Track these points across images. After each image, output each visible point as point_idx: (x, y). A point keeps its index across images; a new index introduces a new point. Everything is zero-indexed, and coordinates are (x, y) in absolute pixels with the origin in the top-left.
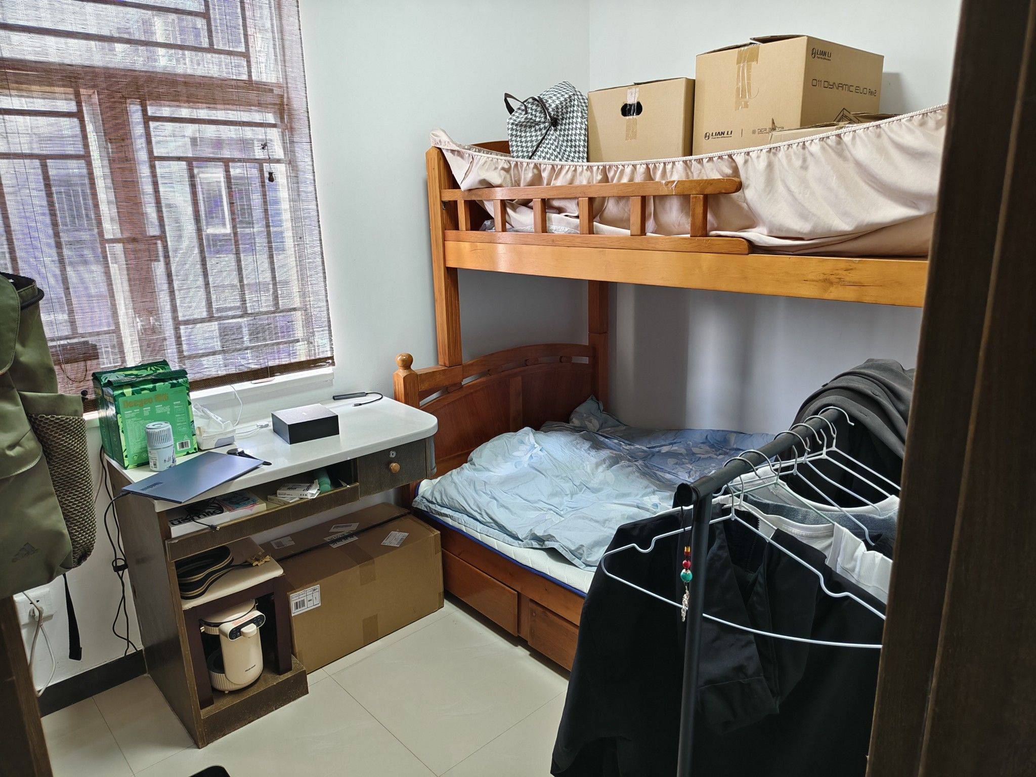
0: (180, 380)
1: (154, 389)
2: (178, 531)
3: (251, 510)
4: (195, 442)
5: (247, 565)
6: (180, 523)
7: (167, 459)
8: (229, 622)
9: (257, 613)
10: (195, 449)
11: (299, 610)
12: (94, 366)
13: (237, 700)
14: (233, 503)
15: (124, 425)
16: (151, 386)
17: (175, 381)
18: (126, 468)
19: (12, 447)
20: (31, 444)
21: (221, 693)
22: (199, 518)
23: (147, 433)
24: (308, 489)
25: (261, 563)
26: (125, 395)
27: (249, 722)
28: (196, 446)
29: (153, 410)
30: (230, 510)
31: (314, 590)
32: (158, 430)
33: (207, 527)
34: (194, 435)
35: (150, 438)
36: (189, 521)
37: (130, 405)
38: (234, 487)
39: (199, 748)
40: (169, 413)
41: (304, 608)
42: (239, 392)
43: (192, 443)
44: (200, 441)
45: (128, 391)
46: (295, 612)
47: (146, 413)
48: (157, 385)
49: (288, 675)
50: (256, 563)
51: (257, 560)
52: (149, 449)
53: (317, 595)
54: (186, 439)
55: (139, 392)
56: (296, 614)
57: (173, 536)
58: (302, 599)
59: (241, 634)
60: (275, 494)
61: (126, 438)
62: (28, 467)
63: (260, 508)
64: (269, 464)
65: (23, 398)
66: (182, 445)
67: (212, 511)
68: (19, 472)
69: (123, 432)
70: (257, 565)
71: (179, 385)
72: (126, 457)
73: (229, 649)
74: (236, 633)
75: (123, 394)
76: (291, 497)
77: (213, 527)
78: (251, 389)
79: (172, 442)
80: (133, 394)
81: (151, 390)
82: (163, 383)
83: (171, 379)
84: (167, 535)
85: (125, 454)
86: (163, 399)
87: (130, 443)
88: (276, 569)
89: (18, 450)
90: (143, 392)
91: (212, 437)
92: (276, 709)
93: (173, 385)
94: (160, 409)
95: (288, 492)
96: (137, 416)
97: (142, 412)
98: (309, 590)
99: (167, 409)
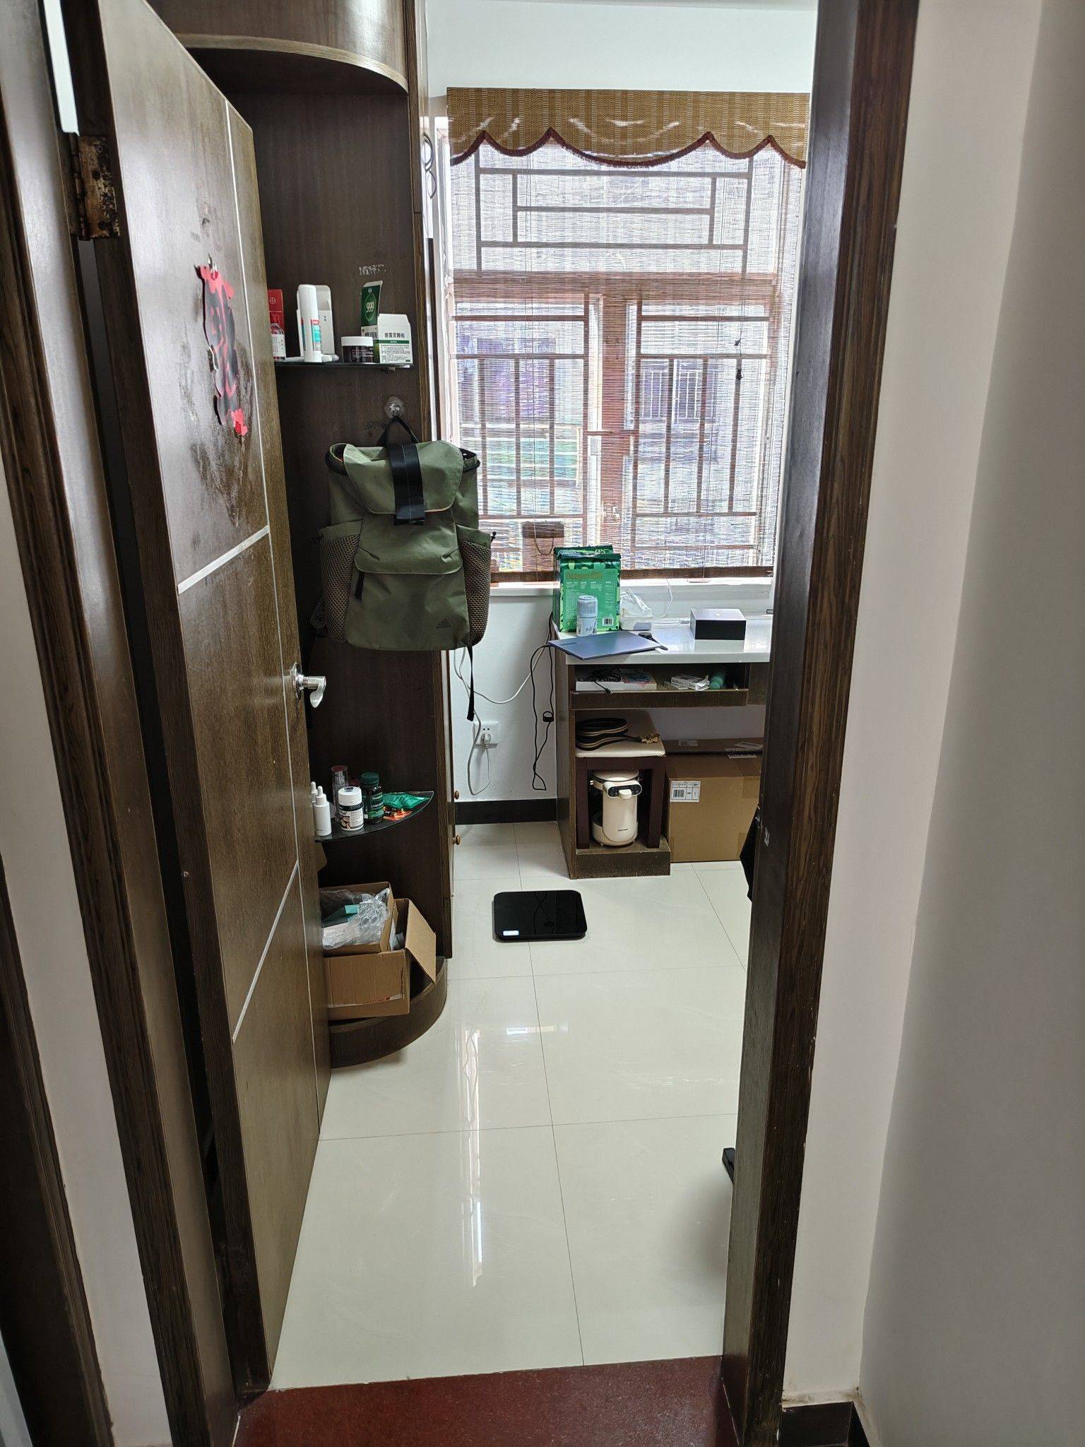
0: (614, 563)
1: (591, 567)
2: (582, 686)
3: (643, 686)
4: (617, 621)
5: (638, 740)
6: (584, 681)
7: (589, 628)
8: (612, 781)
9: (636, 783)
10: (617, 627)
11: (677, 798)
12: (557, 542)
13: (607, 852)
14: (631, 678)
15: (565, 594)
16: (590, 564)
17: (609, 563)
18: (560, 631)
19: (446, 556)
20: (456, 557)
21: (597, 844)
22: (600, 681)
23: (579, 603)
24: (698, 681)
25: (649, 741)
26: (569, 568)
27: (614, 876)
28: (618, 625)
29: (588, 585)
30: (625, 682)
31: (695, 785)
32: (588, 601)
33: (603, 689)
34: (618, 614)
35: (580, 606)
36: (592, 681)
37: (573, 577)
38: (630, 660)
39: (570, 878)
40: (600, 590)
41: (682, 798)
42: (673, 587)
43: (615, 621)
44: (622, 621)
45: (572, 565)
46: (673, 799)
47: (583, 587)
48: (595, 563)
49: (655, 850)
50: (645, 740)
51: (648, 739)
52: (578, 616)
53: (697, 790)
54: (611, 617)
55: (580, 567)
56: (674, 801)
57: (577, 689)
58: (682, 789)
59: (618, 795)
60: (670, 681)
61: (564, 605)
62: (453, 572)
63: (651, 687)
64: (665, 649)
65: (457, 528)
66: (607, 621)
67: (612, 678)
68: (448, 573)
69: (562, 599)
70: (645, 742)
71: (613, 567)
72: (562, 621)
73: (609, 804)
74: (614, 791)
75: (567, 567)
76: (682, 685)
77: (607, 691)
78: (687, 586)
79: (596, 614)
80: (575, 568)
81: (589, 567)
82: (599, 563)
83: (607, 560)
84: (573, 688)
85: (561, 618)
86: (597, 577)
87: (566, 611)
88: (659, 749)
89: (449, 559)
90: (583, 568)
91: (632, 620)
92: (638, 875)
93: (608, 566)
94: (594, 585)
95: (680, 680)
96: (575, 588)
97: (580, 584)
98: (690, 783)
99: (600, 587)
